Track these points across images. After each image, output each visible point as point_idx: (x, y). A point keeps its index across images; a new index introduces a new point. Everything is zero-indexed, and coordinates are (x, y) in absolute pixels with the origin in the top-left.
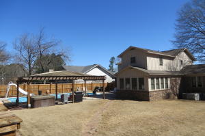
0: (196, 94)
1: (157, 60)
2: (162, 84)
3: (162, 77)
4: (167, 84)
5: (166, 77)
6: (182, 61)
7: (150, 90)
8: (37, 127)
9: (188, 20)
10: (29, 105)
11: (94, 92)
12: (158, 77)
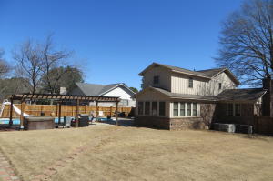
0: (230, 125)
1: (186, 81)
2: (189, 110)
3: (189, 102)
4: (195, 110)
5: (195, 102)
6: (220, 84)
7: (171, 116)
8: (22, 147)
9: (235, 33)
10: (22, 127)
11: (109, 117)
12: (183, 102)
